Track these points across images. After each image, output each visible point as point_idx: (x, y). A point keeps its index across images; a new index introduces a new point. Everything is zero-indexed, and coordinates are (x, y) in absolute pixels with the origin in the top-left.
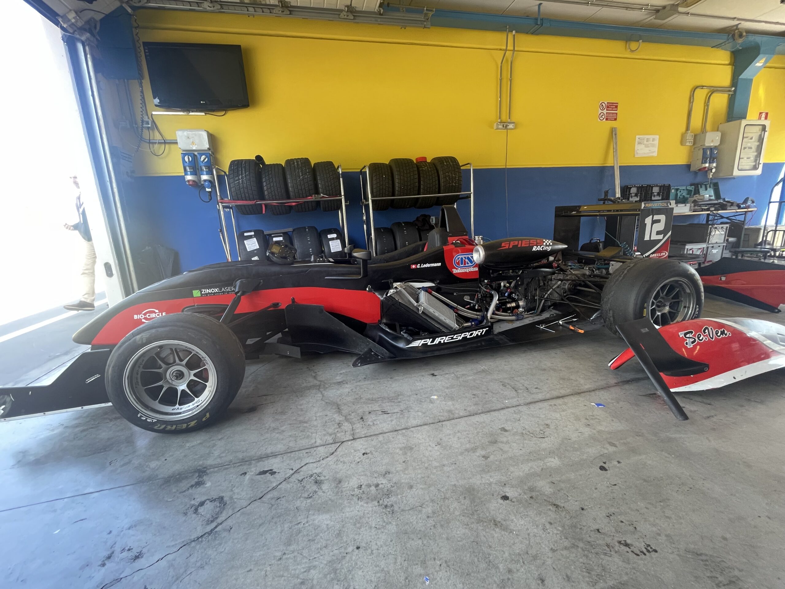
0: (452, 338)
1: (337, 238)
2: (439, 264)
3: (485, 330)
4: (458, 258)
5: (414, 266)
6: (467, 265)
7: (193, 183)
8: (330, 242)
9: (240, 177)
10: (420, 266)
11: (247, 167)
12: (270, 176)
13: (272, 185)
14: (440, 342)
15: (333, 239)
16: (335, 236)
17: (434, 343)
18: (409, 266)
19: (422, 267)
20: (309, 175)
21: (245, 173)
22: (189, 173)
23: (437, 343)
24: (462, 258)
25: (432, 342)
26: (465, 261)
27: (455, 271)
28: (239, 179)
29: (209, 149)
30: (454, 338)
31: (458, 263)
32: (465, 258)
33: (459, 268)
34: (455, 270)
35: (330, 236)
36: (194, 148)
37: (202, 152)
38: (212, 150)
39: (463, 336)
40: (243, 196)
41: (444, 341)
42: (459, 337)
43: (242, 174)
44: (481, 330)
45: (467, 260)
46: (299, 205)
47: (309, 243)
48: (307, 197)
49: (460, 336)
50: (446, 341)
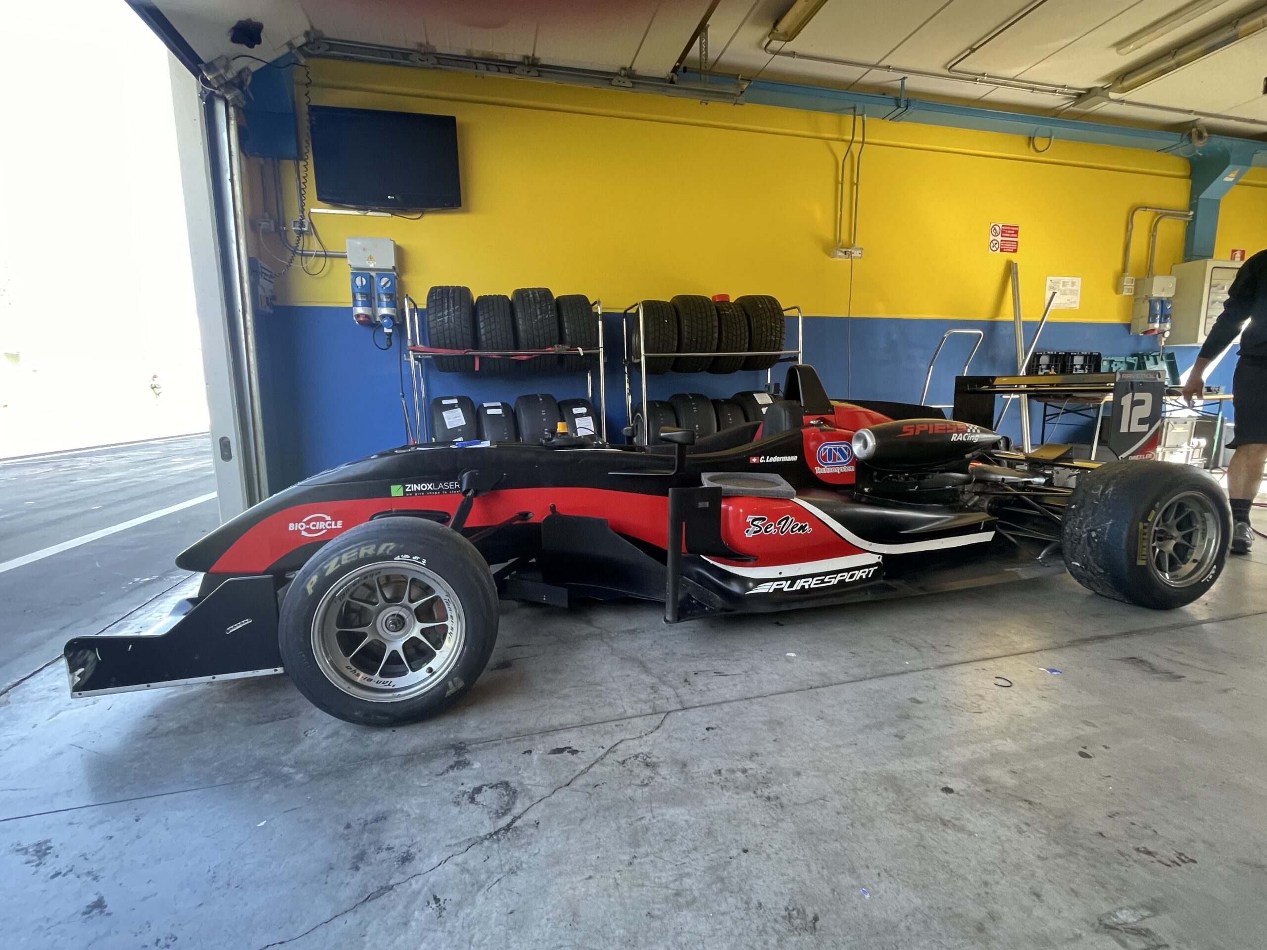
1: (587, 414)
2: (795, 458)
3: (872, 569)
4: (825, 450)
5: (754, 460)
6: (837, 461)
7: (366, 319)
8: (577, 420)
9: (446, 312)
10: (765, 459)
11: (457, 298)
12: (491, 313)
13: (493, 327)
14: (803, 587)
15: (580, 415)
16: (583, 410)
17: (794, 589)
18: (748, 459)
19: (767, 461)
20: (551, 314)
21: (454, 307)
22: (360, 303)
23: (799, 588)
24: (830, 450)
25: (791, 586)
26: (835, 455)
27: (818, 471)
28: (443, 316)
29: (394, 268)
30: (825, 580)
31: (824, 458)
32: (835, 449)
33: (826, 466)
34: (819, 468)
35: (576, 411)
36: (372, 266)
37: (382, 273)
38: (397, 270)
39: (838, 578)
40: (448, 342)
41: (809, 585)
42: (833, 580)
43: (448, 309)
44: (867, 570)
45: (838, 454)
46: (532, 361)
47: (544, 420)
48: (545, 348)
49: (835, 578)
50: (812, 586)
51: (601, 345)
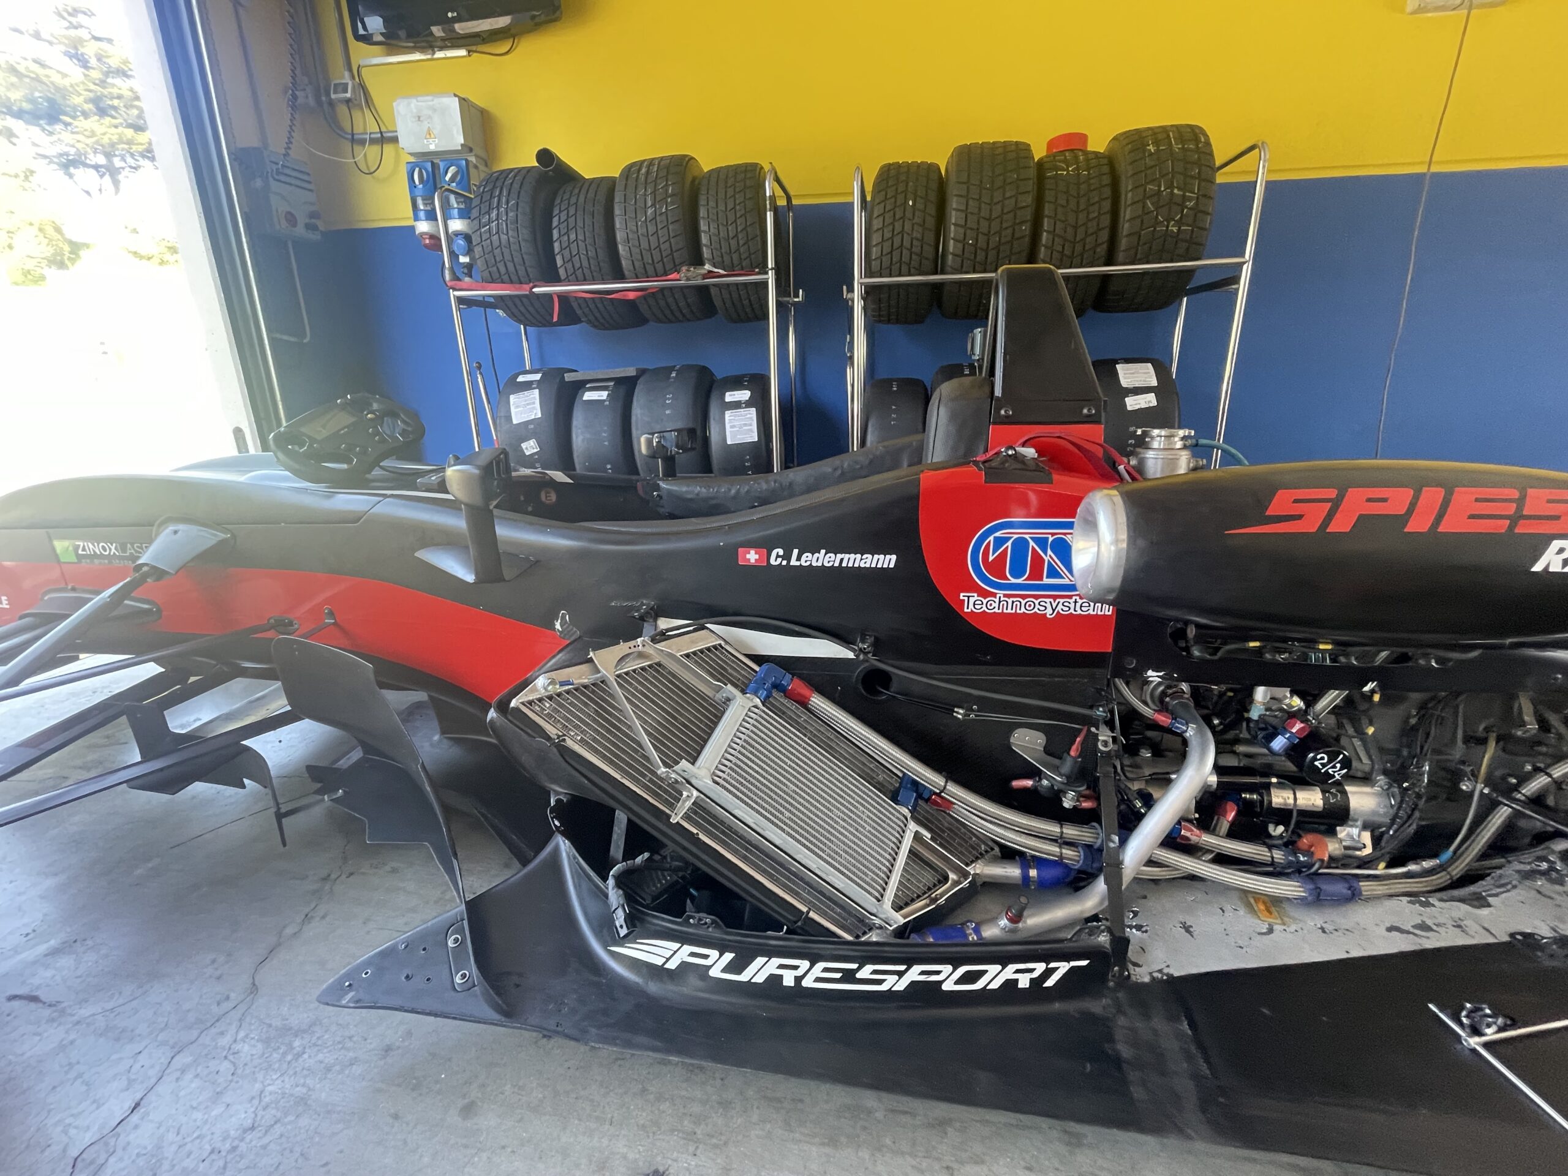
0: (849, 976)
1: (748, 404)
2: (889, 561)
3: (1063, 967)
4: (1000, 542)
5: (752, 556)
6: (1046, 581)
7: (433, 241)
8: (728, 414)
9: (494, 214)
10: (787, 556)
12: (572, 211)
13: (573, 237)
14: (775, 980)
15: (737, 405)
16: (744, 395)
17: (744, 977)
18: (732, 552)
19: (794, 562)
20: (672, 203)
21: (507, 203)
22: (422, 214)
23: (760, 979)
24: (1021, 544)
25: (736, 967)
26: (1038, 561)
27: (972, 603)
28: (490, 222)
29: (467, 148)
30: (859, 975)
31: (997, 567)
32: (1042, 542)
33: (1000, 593)
34: (974, 597)
35: (730, 397)
36: (432, 148)
37: (449, 157)
38: (478, 150)
39: (915, 974)
41: (798, 980)
42: (891, 979)
44: (1040, 967)
45: (1049, 556)
47: (668, 412)
48: (666, 274)
49: (900, 974)
50: (807, 983)
51: (771, 263)
